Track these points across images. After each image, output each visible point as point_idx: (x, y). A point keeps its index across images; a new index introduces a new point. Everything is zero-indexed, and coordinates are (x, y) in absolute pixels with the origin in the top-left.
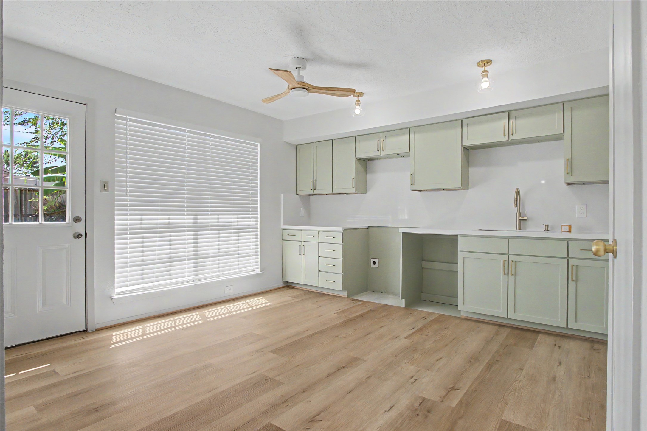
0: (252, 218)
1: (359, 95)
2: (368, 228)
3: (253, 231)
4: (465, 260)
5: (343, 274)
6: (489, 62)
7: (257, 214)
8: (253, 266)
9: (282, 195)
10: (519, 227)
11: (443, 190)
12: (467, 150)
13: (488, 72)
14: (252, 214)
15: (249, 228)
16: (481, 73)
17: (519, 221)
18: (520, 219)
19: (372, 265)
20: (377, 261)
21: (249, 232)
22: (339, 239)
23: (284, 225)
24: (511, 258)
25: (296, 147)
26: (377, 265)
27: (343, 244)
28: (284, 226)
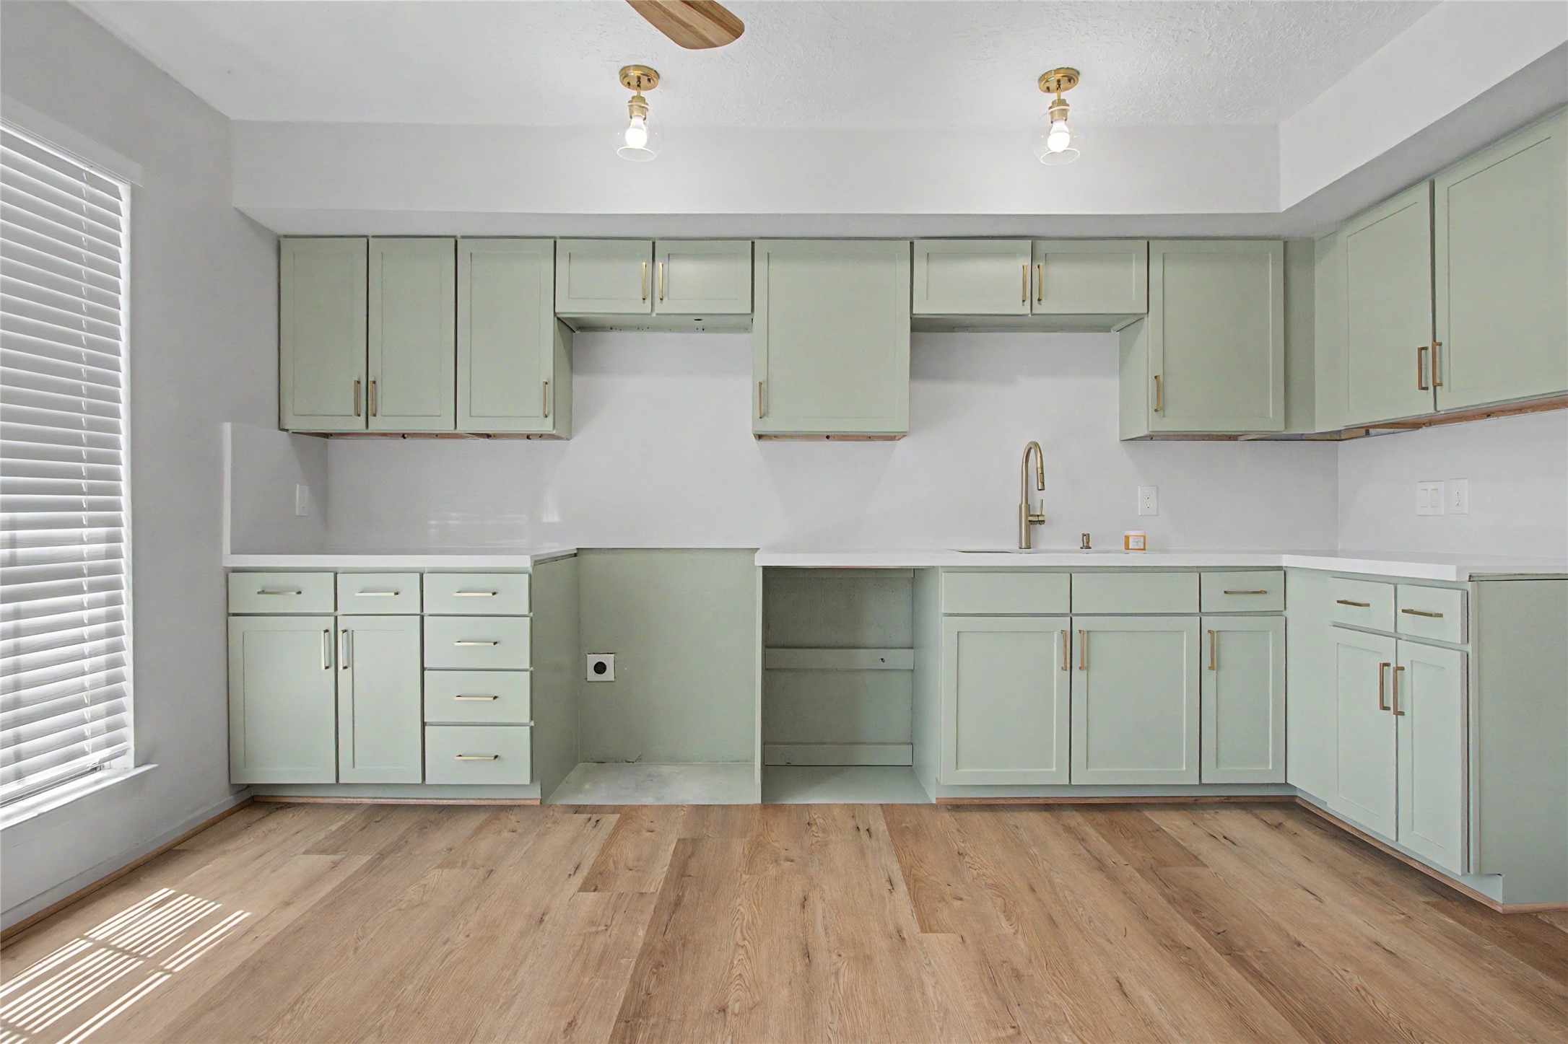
0: (93, 523)
1: (644, 80)
2: (575, 555)
3: (94, 588)
4: (960, 637)
5: (532, 724)
6: (1071, 77)
7: (116, 507)
8: (96, 748)
9: (227, 428)
10: (1026, 544)
11: (828, 437)
12: (920, 326)
13: (1068, 105)
14: (93, 507)
15: (78, 573)
16: (1050, 108)
17: (1026, 525)
18: (1030, 521)
19: (592, 675)
20: (609, 660)
21: (78, 590)
22: (517, 597)
23: (234, 552)
24: (1079, 623)
25: (279, 244)
26: (609, 675)
27: (532, 614)
28: (236, 556)
